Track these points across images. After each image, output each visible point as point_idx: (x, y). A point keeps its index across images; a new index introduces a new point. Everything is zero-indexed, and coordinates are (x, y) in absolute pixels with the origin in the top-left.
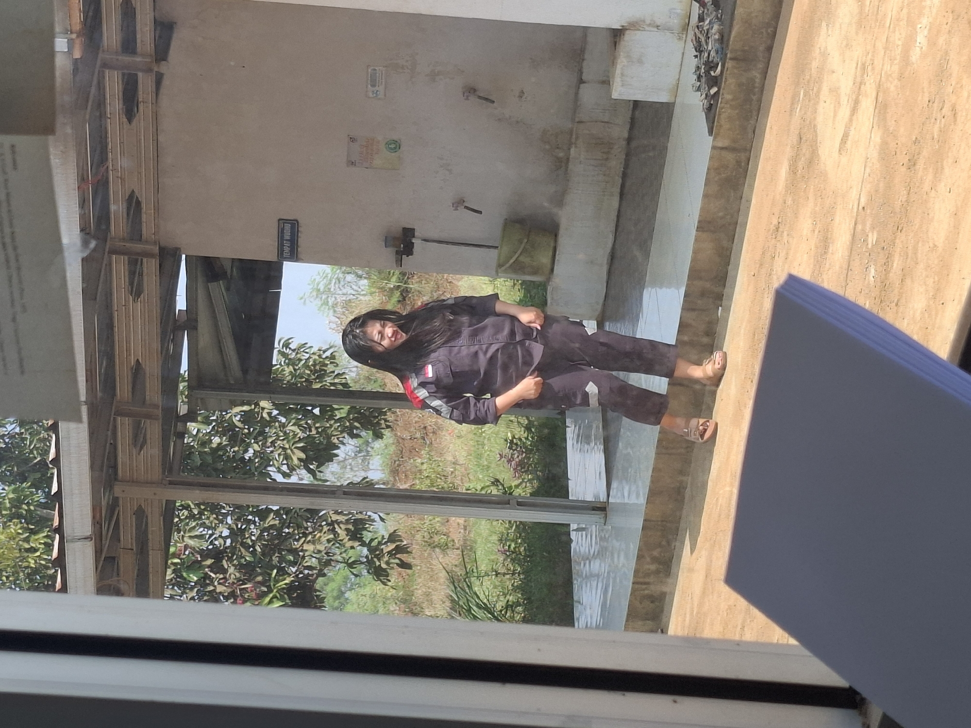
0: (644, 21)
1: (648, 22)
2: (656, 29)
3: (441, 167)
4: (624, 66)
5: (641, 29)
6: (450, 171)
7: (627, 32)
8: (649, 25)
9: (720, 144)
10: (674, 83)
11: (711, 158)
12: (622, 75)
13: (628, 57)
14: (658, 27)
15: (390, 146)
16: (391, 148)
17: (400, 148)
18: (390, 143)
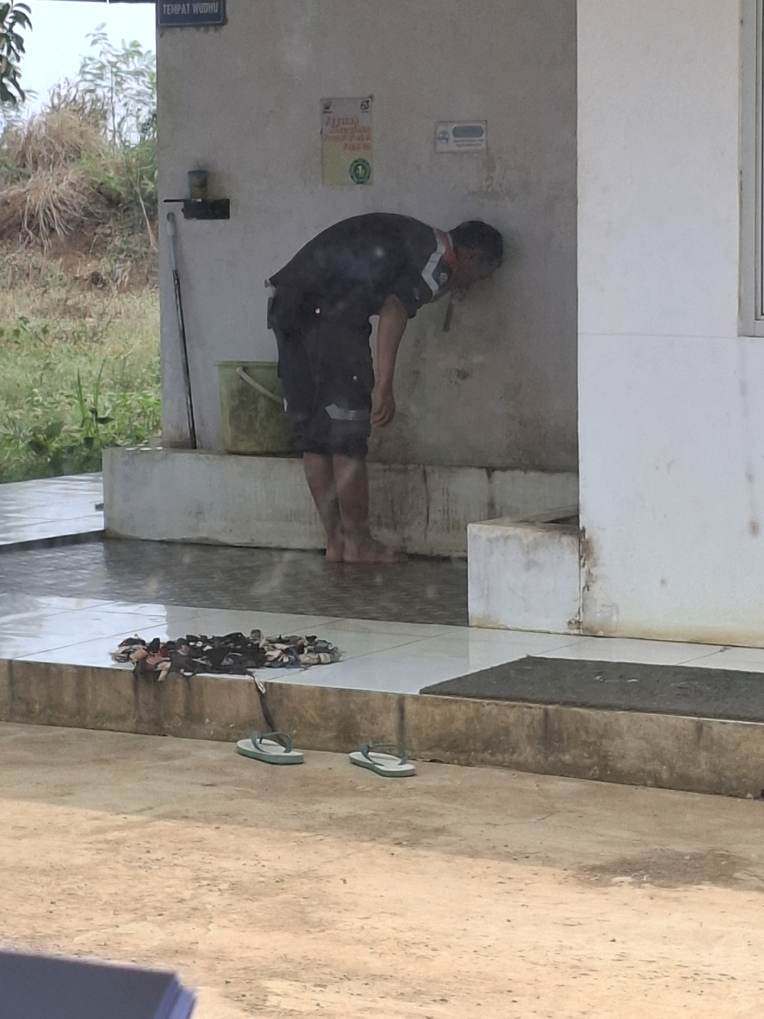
0: (595, 565)
1: (594, 571)
2: (583, 585)
4: (521, 540)
5: (582, 561)
8: (589, 574)
9: (409, 707)
10: (502, 623)
11: (385, 695)
12: (507, 538)
13: (536, 545)
14: (586, 588)
15: (360, 167)
16: (356, 169)
17: (358, 183)
18: (364, 168)
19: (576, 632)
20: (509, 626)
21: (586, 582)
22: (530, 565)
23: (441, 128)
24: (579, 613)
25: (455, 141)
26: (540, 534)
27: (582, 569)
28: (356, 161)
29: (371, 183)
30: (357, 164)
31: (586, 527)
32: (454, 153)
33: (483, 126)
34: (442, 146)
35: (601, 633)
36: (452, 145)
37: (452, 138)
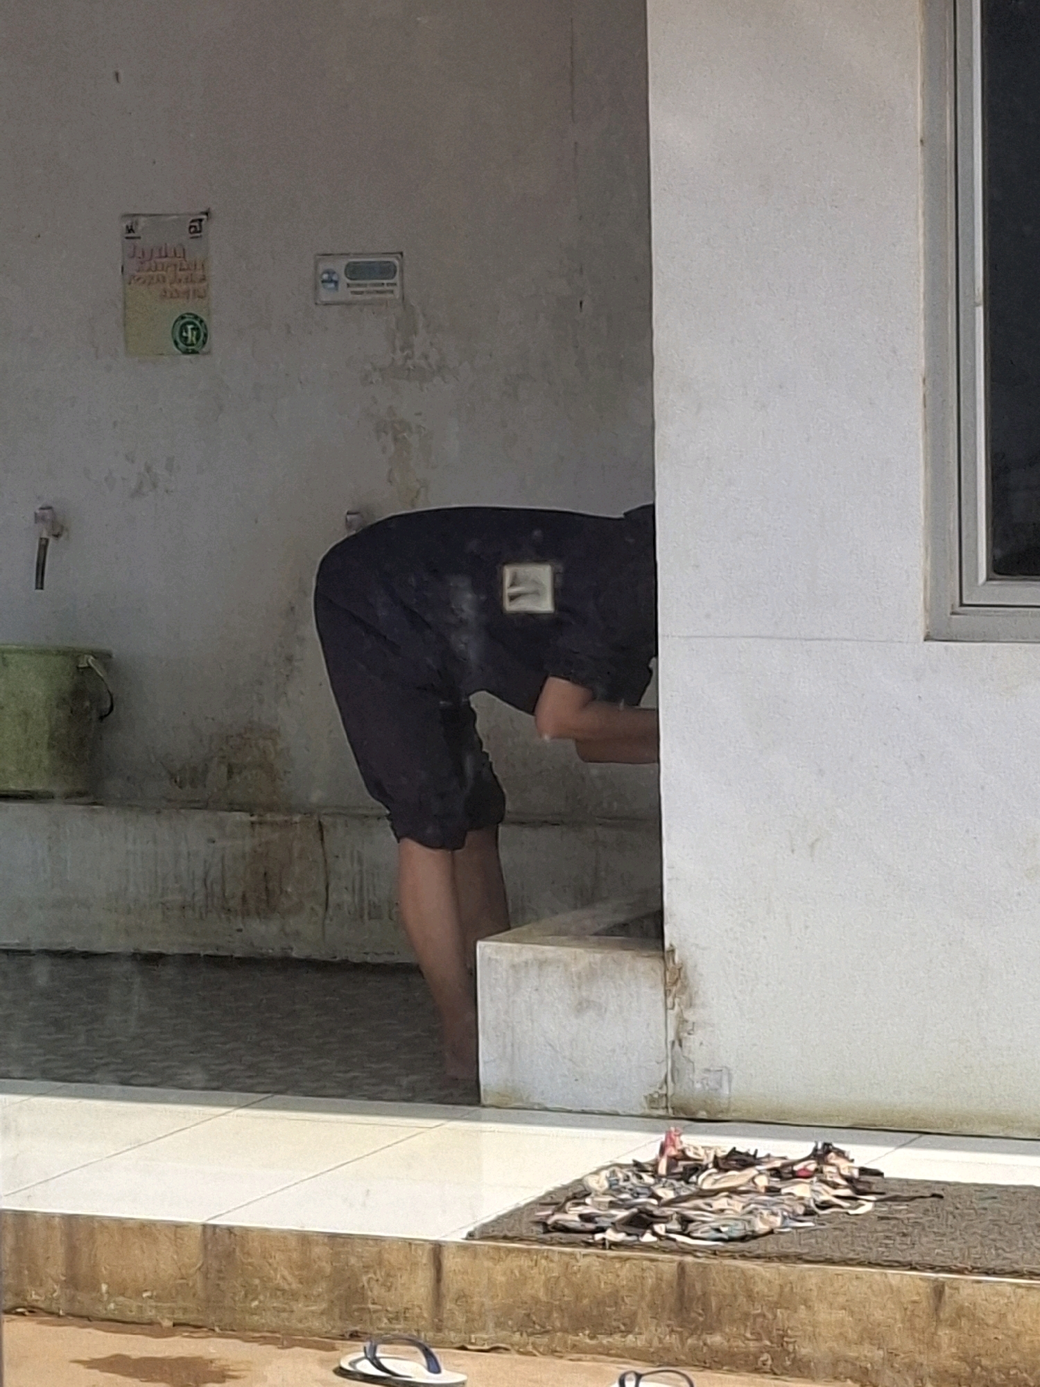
0: (691, 1005)
1: (689, 1015)
2: (671, 1036)
3: (148, 469)
4: (566, 965)
5: (670, 1000)
6: (138, 492)
7: (657, 965)
8: (682, 1021)
9: (450, 1263)
10: (536, 1099)
11: (409, 1243)
12: (542, 964)
13: (591, 975)
14: (677, 1043)
15: (190, 327)
16: (184, 327)
17: (186, 352)
18: (196, 329)
19: (661, 1112)
20: (549, 1106)
21: (677, 1033)
22: (581, 1007)
23: (328, 264)
24: (666, 1081)
25: (348, 285)
26: (598, 956)
27: (670, 1012)
28: (182, 317)
29: (209, 353)
30: (183, 323)
31: (674, 944)
32: (349, 304)
33: (397, 262)
34: (326, 294)
35: (702, 1114)
36: (344, 293)
37: (345, 280)
